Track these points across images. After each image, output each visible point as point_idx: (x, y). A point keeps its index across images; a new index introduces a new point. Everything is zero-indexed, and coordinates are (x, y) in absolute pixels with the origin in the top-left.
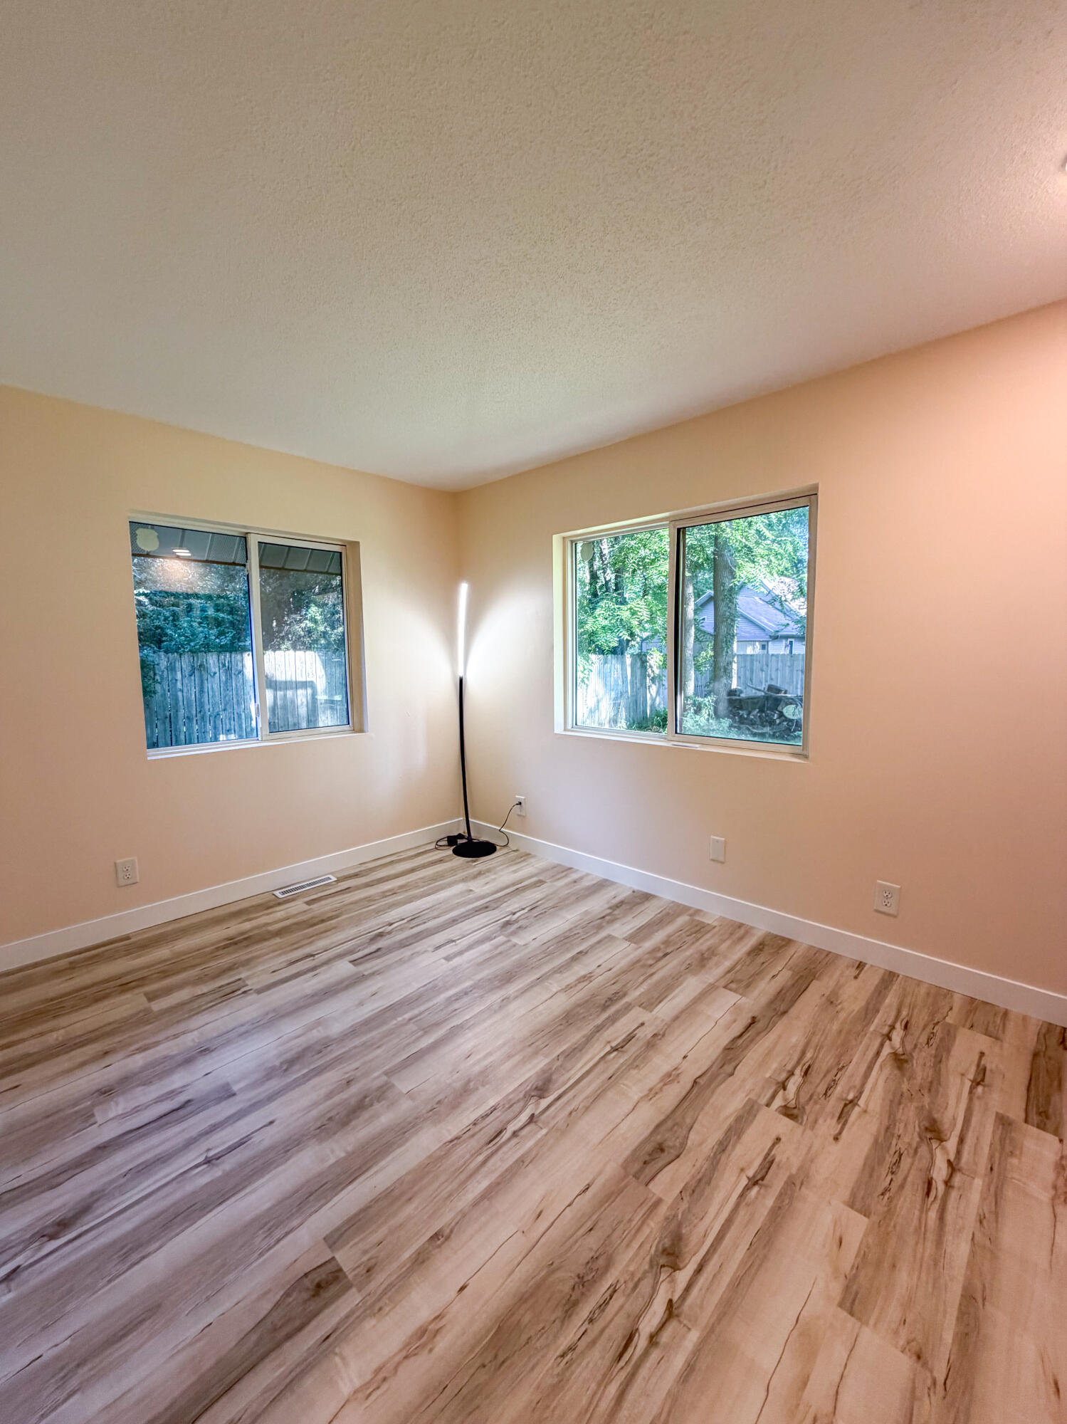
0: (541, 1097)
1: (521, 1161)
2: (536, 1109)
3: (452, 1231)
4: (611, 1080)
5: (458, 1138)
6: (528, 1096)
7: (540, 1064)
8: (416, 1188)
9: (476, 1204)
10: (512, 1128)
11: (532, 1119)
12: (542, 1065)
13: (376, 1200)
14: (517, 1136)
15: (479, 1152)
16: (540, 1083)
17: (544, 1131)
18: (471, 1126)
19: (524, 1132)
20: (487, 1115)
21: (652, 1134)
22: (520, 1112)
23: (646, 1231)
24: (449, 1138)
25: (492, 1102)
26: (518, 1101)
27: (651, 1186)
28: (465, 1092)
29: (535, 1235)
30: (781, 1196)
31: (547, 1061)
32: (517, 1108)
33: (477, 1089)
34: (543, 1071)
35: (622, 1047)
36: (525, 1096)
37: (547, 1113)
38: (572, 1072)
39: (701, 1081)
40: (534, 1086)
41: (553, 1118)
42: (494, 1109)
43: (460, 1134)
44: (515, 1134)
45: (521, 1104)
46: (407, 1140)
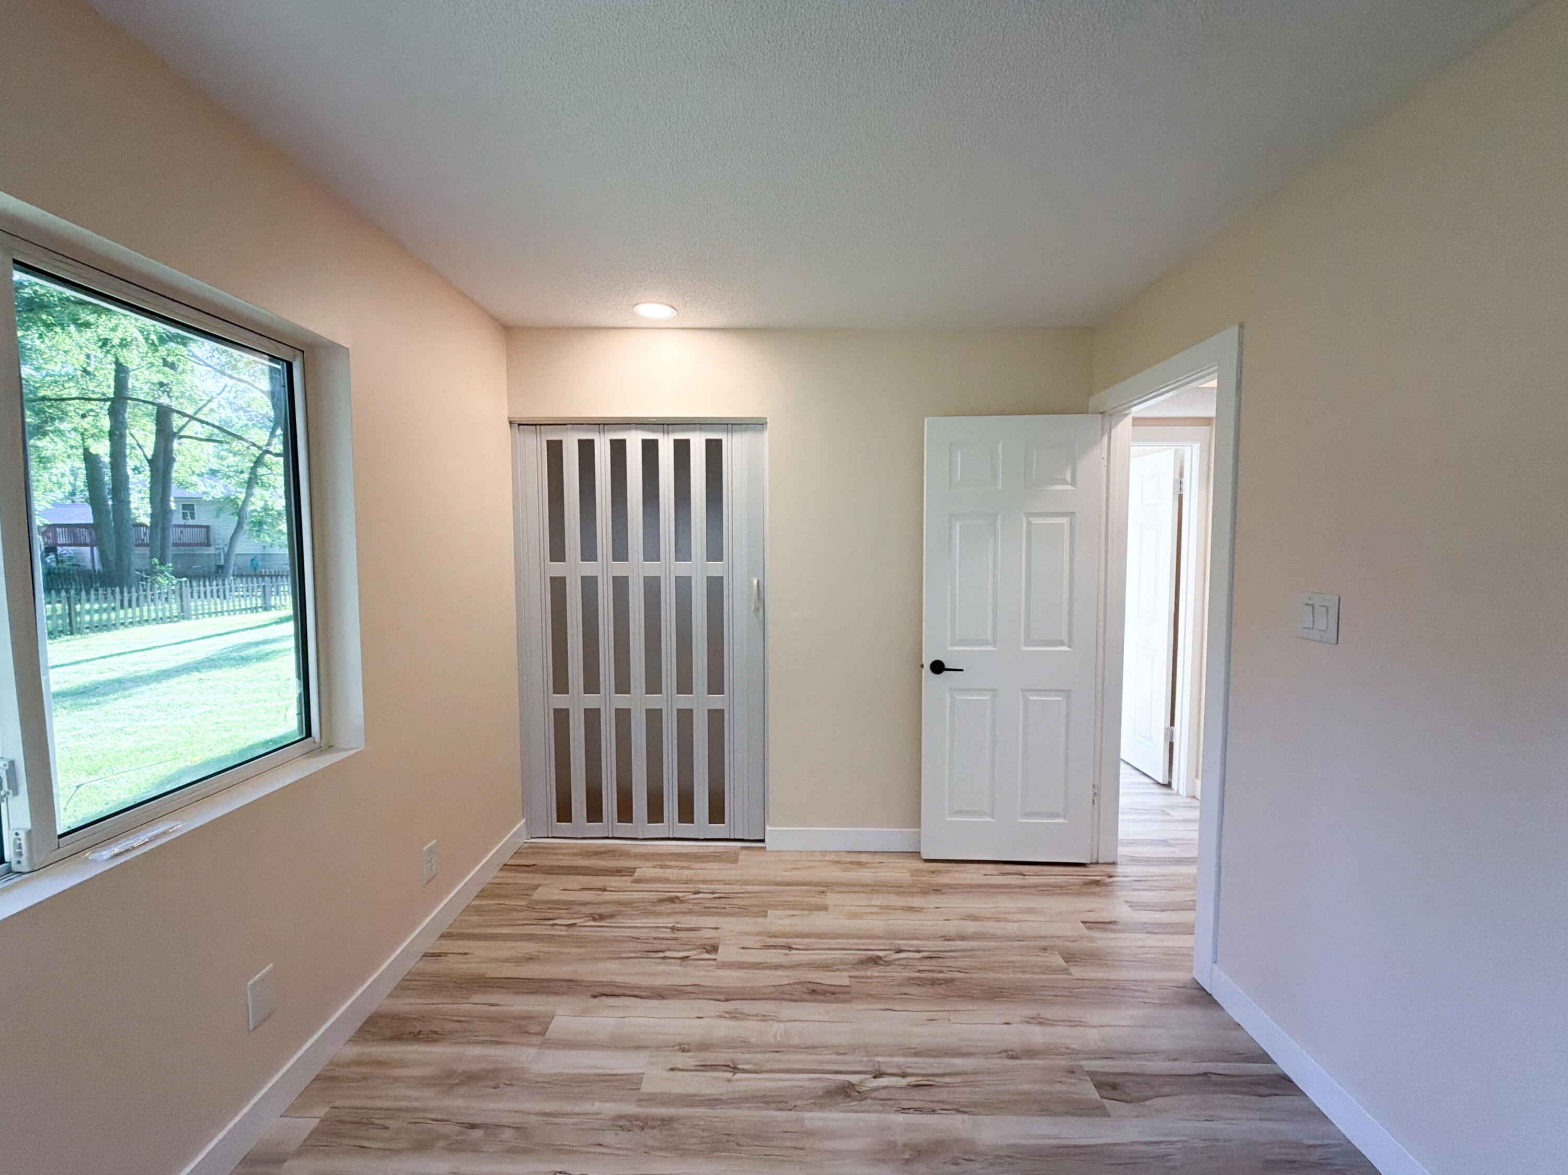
0: (852, 1085)
1: (917, 1054)
2: (866, 1079)
3: (1000, 1053)
4: (779, 1050)
5: (957, 1111)
6: (863, 1096)
7: (816, 1118)
8: (1018, 1098)
9: (972, 1055)
10: (903, 1082)
11: (879, 1075)
12: (817, 1114)
13: (1055, 1114)
14: (904, 1073)
15: (946, 1085)
16: (839, 1098)
17: (880, 1059)
18: (939, 1112)
19: (895, 1071)
20: (916, 1109)
21: (808, 1001)
22: (884, 1088)
23: (875, 974)
24: (966, 1117)
25: (901, 1118)
26: (875, 1099)
27: (848, 984)
28: (919, 1151)
29: (946, 1014)
30: (790, 937)
31: (807, 1115)
32: (882, 1094)
33: (905, 1145)
34: (822, 1107)
35: (728, 1066)
36: (866, 1098)
37: (860, 1069)
38: (799, 1083)
39: (722, 997)
40: (848, 1100)
41: (861, 1062)
42: (904, 1110)
43: (954, 1112)
44: (904, 1075)
45: (875, 1094)
46: (1010, 1146)
